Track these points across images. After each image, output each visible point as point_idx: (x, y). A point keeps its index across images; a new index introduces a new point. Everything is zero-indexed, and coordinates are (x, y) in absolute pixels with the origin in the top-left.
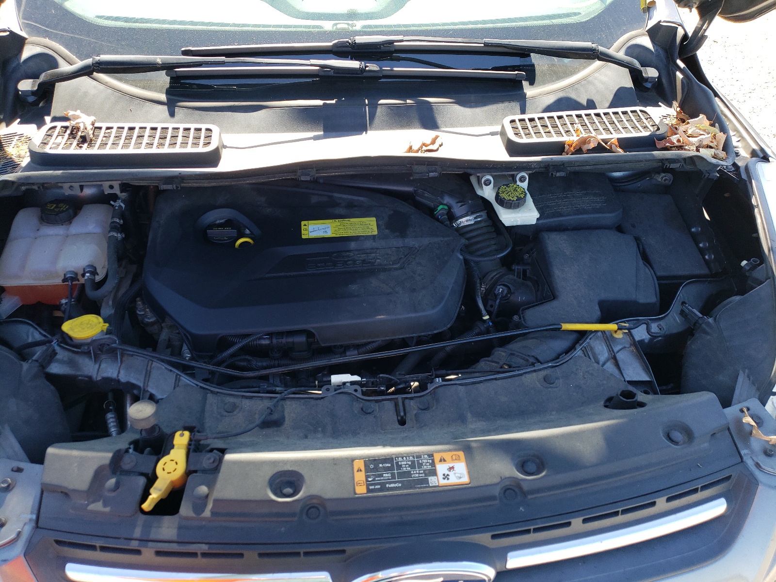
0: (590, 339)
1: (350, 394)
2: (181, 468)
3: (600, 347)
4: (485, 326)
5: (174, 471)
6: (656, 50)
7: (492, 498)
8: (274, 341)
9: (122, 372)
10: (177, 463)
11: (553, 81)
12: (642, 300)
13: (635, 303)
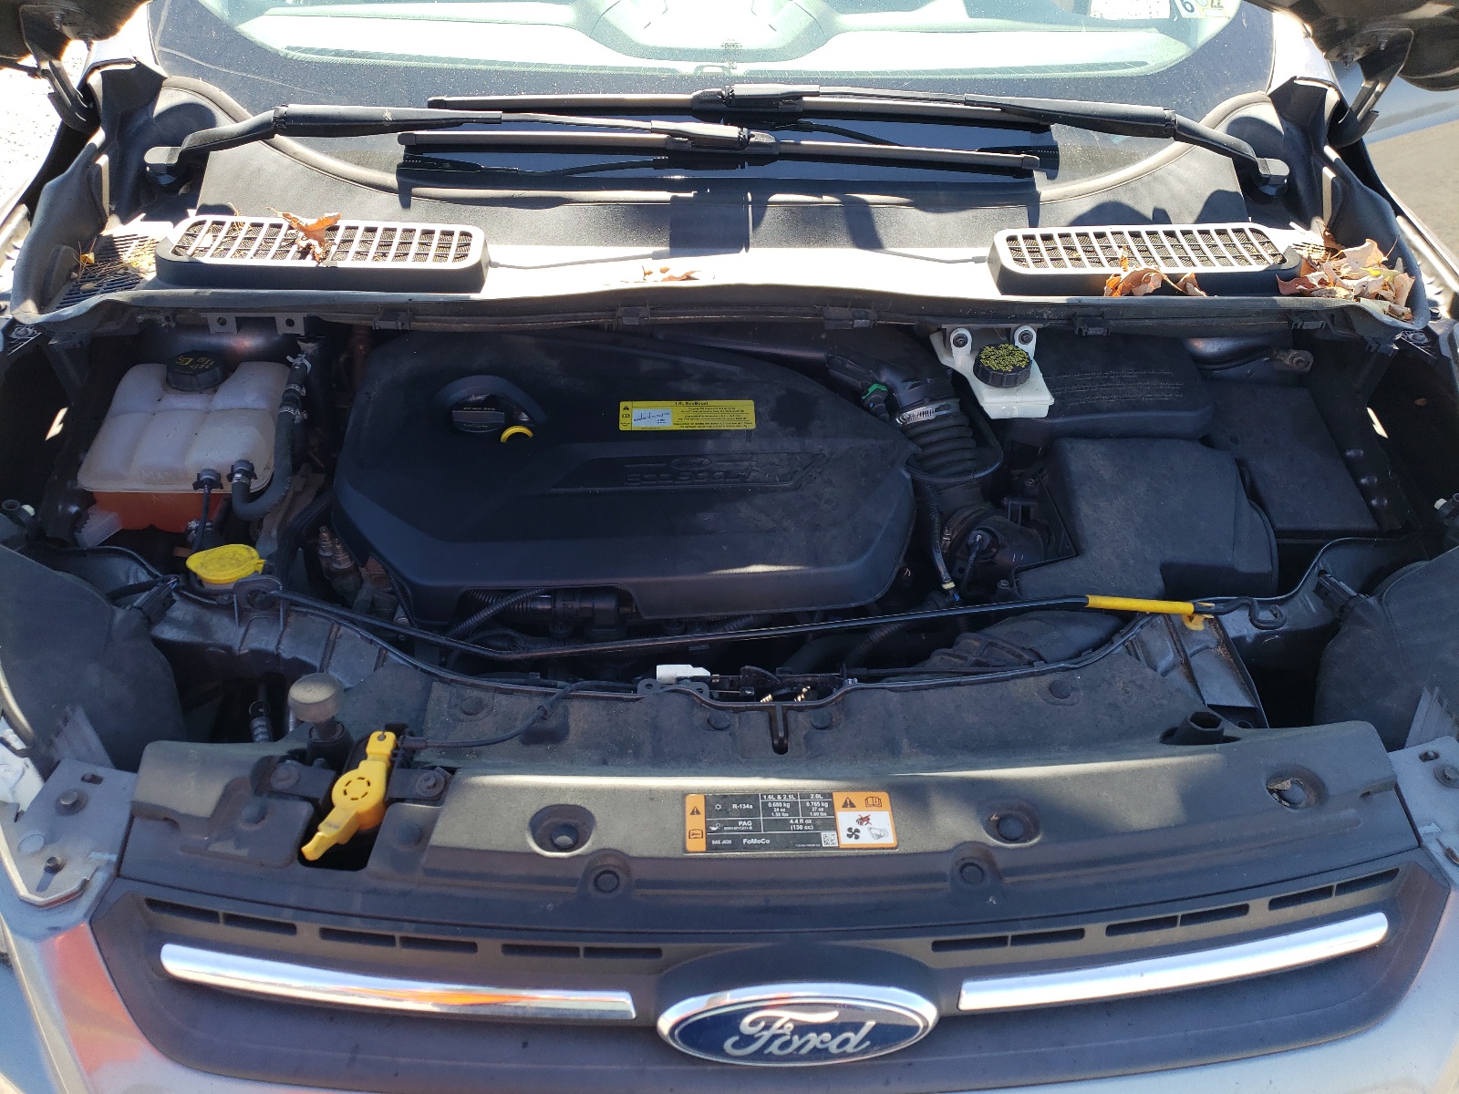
0: (1141, 627)
1: (689, 694)
2: (376, 792)
3: (1159, 643)
4: (947, 600)
5: (363, 797)
6: (1286, 129)
7: (940, 877)
8: (559, 605)
9: (284, 642)
10: (369, 784)
11: (1091, 175)
12: (1244, 567)
13: (1231, 571)
